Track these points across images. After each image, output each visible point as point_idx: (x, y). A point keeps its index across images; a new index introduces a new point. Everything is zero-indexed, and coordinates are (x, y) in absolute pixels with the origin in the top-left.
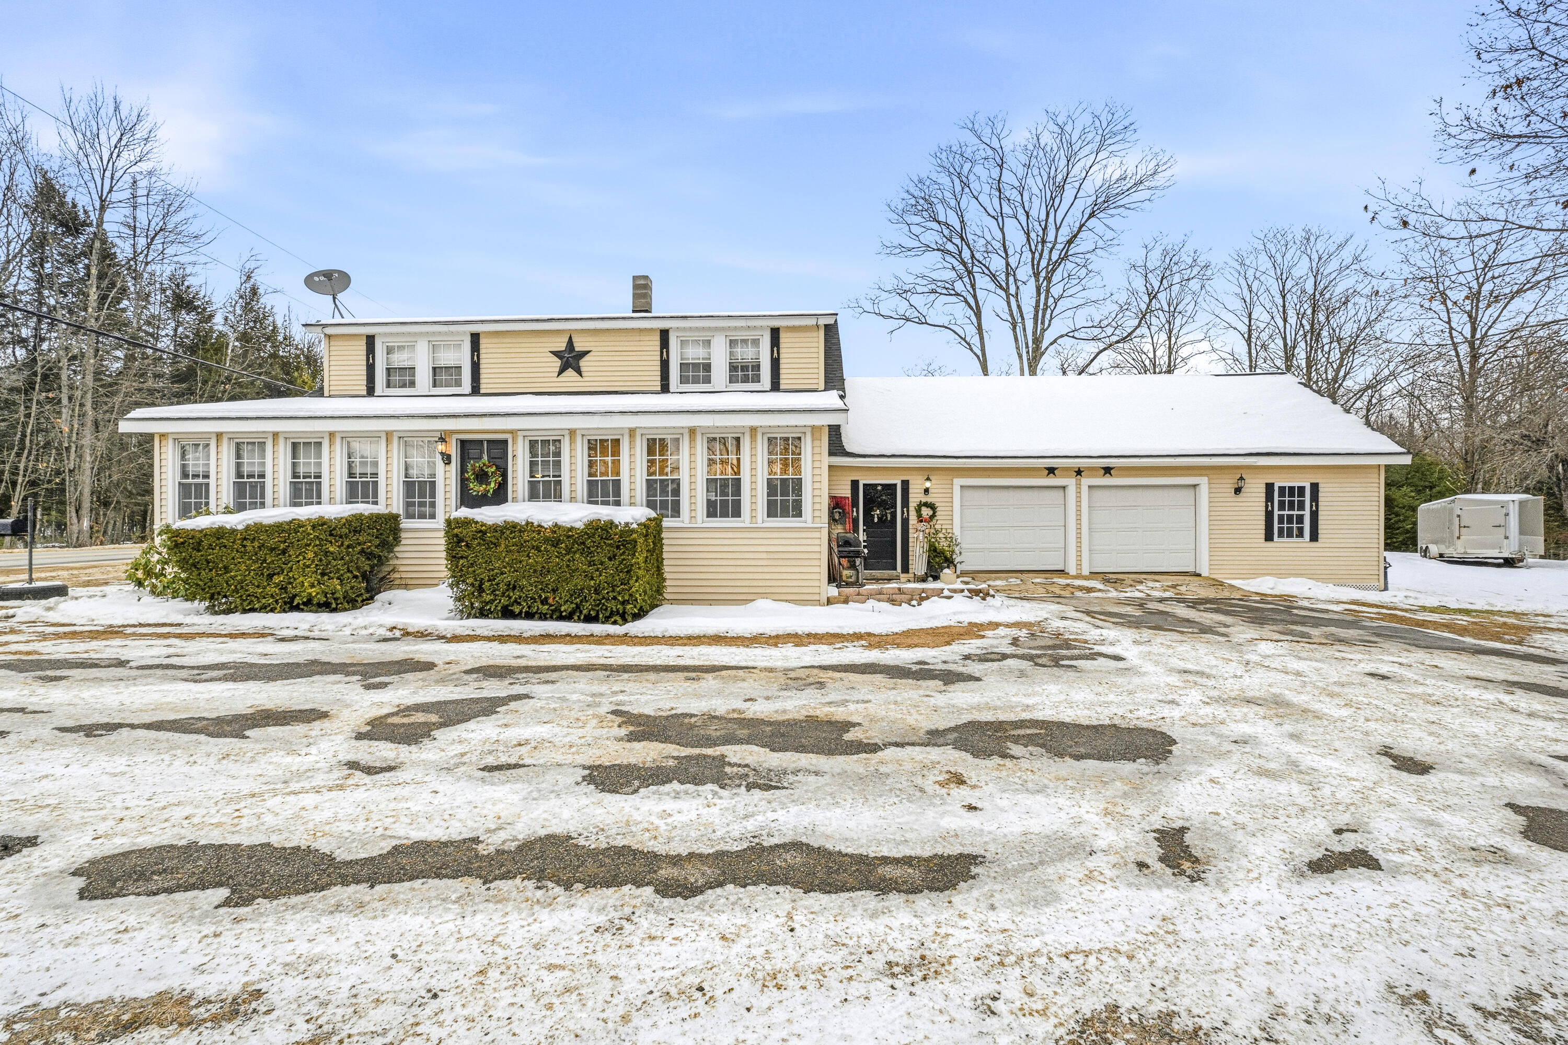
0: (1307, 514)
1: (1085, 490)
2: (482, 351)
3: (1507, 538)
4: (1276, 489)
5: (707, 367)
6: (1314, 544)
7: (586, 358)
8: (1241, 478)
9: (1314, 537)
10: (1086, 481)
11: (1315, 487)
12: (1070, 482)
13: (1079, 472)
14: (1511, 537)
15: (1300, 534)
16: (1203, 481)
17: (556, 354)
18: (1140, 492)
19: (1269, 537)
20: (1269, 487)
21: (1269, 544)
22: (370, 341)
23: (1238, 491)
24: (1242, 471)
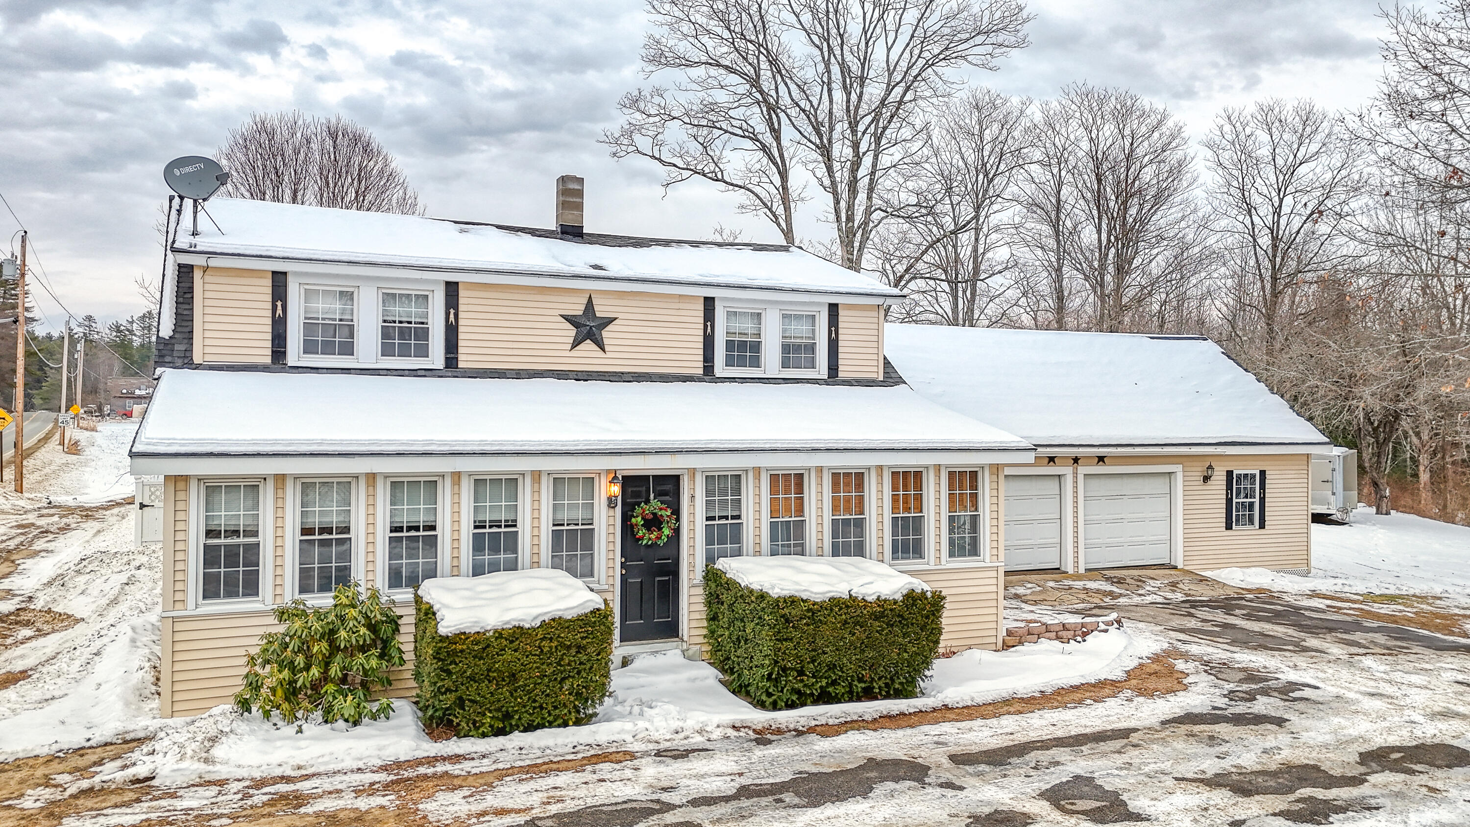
0: (1257, 500)
1: (1081, 478)
2: (461, 308)
3: (1334, 494)
4: (1235, 476)
5: (756, 347)
6: (1262, 531)
7: (610, 327)
8: (1210, 467)
9: (1262, 526)
10: (1082, 470)
11: (1263, 473)
12: (1067, 471)
13: (1076, 460)
14: (1337, 494)
15: (1251, 522)
16: (1178, 468)
17: (570, 319)
18: (1126, 481)
19: (1229, 527)
20: (1230, 474)
21: (1229, 532)
22: (279, 281)
23: (1206, 479)
24: (1210, 459)
